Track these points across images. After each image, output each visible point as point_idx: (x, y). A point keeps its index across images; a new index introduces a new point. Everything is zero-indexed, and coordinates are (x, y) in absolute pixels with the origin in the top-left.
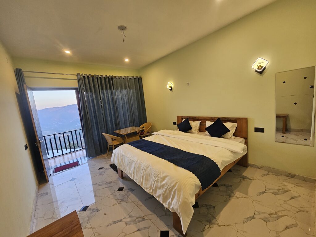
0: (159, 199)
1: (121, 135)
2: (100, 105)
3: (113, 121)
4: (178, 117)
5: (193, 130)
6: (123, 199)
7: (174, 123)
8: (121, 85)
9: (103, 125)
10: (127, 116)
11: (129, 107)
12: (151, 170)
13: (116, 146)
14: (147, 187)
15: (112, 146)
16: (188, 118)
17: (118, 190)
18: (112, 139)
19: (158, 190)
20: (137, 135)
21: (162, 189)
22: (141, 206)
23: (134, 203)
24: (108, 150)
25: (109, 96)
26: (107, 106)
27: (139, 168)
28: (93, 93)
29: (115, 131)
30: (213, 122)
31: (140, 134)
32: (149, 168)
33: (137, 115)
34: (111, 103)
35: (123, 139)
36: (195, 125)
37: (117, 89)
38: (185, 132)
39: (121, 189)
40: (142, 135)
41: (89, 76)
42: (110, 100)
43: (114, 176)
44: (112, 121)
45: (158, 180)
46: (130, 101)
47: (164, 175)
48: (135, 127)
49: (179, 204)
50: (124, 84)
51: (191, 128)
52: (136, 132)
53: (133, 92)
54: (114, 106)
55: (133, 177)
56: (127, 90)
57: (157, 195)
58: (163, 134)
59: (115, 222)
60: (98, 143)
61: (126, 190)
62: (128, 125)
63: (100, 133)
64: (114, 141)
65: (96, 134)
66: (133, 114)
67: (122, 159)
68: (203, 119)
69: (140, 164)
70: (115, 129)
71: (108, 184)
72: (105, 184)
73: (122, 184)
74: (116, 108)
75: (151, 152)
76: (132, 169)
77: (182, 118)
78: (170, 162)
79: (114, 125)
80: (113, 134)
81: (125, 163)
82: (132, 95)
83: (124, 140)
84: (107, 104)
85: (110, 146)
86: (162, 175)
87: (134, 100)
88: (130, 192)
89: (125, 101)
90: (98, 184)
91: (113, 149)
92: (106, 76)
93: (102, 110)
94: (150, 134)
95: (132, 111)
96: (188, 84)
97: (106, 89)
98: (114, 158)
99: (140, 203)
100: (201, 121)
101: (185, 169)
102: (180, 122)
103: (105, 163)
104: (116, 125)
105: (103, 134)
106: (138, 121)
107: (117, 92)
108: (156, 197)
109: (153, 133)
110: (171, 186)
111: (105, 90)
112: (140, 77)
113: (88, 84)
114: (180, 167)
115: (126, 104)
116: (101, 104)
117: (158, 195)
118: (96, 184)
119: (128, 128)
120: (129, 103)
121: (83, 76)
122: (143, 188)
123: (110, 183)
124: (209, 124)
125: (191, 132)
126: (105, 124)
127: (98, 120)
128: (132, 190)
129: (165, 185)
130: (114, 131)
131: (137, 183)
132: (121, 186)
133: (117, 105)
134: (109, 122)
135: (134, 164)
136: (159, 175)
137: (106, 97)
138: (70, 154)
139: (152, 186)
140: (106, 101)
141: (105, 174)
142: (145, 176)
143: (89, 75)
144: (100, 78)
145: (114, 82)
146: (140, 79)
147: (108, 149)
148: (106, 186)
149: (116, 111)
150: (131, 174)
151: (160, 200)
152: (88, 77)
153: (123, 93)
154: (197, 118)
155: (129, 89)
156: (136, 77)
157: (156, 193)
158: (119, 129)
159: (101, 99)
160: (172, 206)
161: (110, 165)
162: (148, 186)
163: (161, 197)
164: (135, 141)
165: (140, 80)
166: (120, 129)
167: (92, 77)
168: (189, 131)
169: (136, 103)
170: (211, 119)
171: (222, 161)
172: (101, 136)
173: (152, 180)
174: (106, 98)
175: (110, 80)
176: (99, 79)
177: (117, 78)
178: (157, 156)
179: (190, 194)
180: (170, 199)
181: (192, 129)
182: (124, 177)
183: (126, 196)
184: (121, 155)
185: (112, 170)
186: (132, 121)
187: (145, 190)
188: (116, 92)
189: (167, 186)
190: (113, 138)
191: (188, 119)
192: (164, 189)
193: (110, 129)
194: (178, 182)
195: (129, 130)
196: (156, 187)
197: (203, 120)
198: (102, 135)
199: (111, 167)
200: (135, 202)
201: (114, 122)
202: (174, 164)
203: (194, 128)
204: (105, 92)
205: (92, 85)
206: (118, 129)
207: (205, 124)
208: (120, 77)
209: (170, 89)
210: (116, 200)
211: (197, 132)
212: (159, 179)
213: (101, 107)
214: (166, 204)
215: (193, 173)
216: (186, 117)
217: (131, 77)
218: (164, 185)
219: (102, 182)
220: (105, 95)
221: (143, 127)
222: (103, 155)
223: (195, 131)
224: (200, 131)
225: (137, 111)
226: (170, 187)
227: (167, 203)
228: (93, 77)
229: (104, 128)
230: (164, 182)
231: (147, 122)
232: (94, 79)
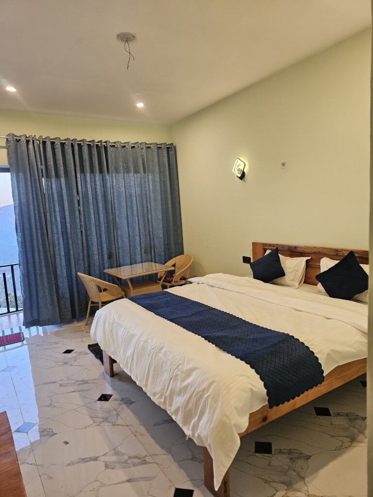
0: (176, 418)
1: (119, 279)
2: (77, 209)
3: (105, 245)
4: (254, 244)
5: (287, 278)
6: (108, 417)
7: (246, 260)
8: (126, 162)
9: (81, 255)
10: (138, 238)
11: (144, 216)
12: (165, 354)
13: (105, 303)
14: (154, 391)
15: (98, 303)
16: (277, 248)
17: (100, 399)
18: (99, 288)
19: (175, 397)
20: (158, 281)
21: (183, 396)
22: (144, 435)
23: (130, 427)
24: (88, 313)
25: (98, 187)
26: (92, 211)
27: (144, 349)
28: (63, 180)
29: (106, 271)
30: (337, 262)
31: (164, 281)
32: (163, 351)
33: (161, 235)
34: (101, 205)
35: (123, 290)
36: (293, 266)
37: (117, 172)
38: (266, 281)
39: (105, 398)
40: (169, 282)
41: (54, 142)
42: (100, 198)
43: (96, 369)
44: (102, 246)
45: (176, 376)
46: (145, 202)
47: (190, 366)
48: (153, 263)
49: (212, 426)
50: (133, 161)
51: (283, 274)
52: (156, 274)
53: (154, 181)
54: (107, 212)
55: (131, 370)
56: (139, 175)
57: (173, 408)
58: (212, 282)
59: (83, 459)
60: (67, 295)
61: (116, 400)
62: (138, 258)
63: (74, 274)
64: (103, 293)
65: (65, 274)
66: (151, 233)
67: (112, 331)
68: (315, 253)
69: (146, 341)
70: (106, 265)
71: (79, 384)
72: (74, 383)
73: (111, 389)
74: (111, 217)
75: (173, 319)
76: (129, 352)
77: (265, 247)
78: (209, 342)
79: (106, 257)
80: (103, 276)
81: (117, 339)
82: (151, 187)
83: (125, 292)
84: (91, 207)
85: (92, 303)
86: (186, 367)
87: (155, 200)
88: (124, 406)
89: (134, 202)
90: (61, 382)
91: (100, 306)
92: (93, 141)
93: (80, 220)
94: (184, 280)
95: (149, 226)
96: (283, 164)
97: (92, 171)
98: (97, 325)
99: (142, 430)
100: (309, 258)
101: (237, 357)
102: (260, 256)
103: (80, 340)
104: (110, 256)
105: (79, 274)
106: (162, 249)
107: (116, 179)
108: (170, 414)
109: (190, 280)
110: (200, 390)
111: (88, 175)
112: (172, 144)
113: (52, 159)
114: (228, 353)
115: (135, 208)
116: (79, 205)
117: (175, 408)
118: (55, 382)
119: (137, 265)
120: (143, 207)
121: (41, 142)
122: (148, 394)
123: (85, 382)
124: (326, 264)
125: (283, 283)
126: (85, 252)
127: (70, 242)
128: (128, 402)
129: (190, 387)
130: (104, 269)
131: (138, 383)
132: (108, 391)
133: (115, 210)
134: (95, 249)
135: (134, 341)
136: (179, 365)
137: (89, 190)
138: (7, 317)
139: (164, 389)
140: (91, 201)
141: (76, 364)
142: (152, 369)
143: (56, 138)
144: (78, 146)
145: (111, 155)
146: (170, 150)
147: (88, 311)
148: (76, 388)
149: (111, 226)
150: (127, 362)
151: (178, 419)
152: (53, 143)
153: (130, 183)
154: (299, 250)
155: (144, 172)
156: (161, 144)
157: (171, 405)
158: (117, 267)
159: (78, 194)
160: (198, 431)
161: (90, 346)
162: (158, 389)
163: (180, 413)
164: (145, 295)
165: (171, 153)
166: (120, 266)
167: (61, 143)
168: (279, 280)
169: (160, 207)
170: (332, 253)
171: (332, 350)
172: (74, 279)
173: (165, 376)
174: (90, 192)
175: (101, 150)
176: (76, 147)
177: (116, 148)
178: (184, 328)
179: (236, 408)
180: (196, 419)
181: (284, 274)
182: (116, 375)
183: (115, 413)
184: (111, 321)
185: (91, 356)
186: (149, 247)
187: (152, 398)
188: (114, 180)
189: (193, 389)
190: (102, 287)
191: (278, 250)
192: (187, 396)
193: (97, 263)
194: (214, 382)
195: (140, 270)
196: (171, 390)
197: (313, 255)
198: (77, 276)
199: (91, 351)
200: (132, 425)
201: (105, 249)
202: (216, 346)
203: (291, 272)
204: (88, 179)
205: (60, 162)
206: (115, 265)
207: (317, 264)
208: (125, 143)
209: (239, 176)
210: (92, 417)
211: (297, 284)
212: (179, 375)
213: (77, 213)
214: (188, 429)
215: (252, 367)
216: (273, 245)
217: (151, 144)
218: (186, 388)
219: (68, 380)
220: (89, 186)
221: (174, 265)
222: (76, 324)
223: (293, 280)
224: (306, 282)
225: (161, 226)
226: (199, 392)
227: (191, 427)
228: (63, 145)
229: (81, 262)
230: (189, 381)
231: (183, 253)
232: (66, 147)
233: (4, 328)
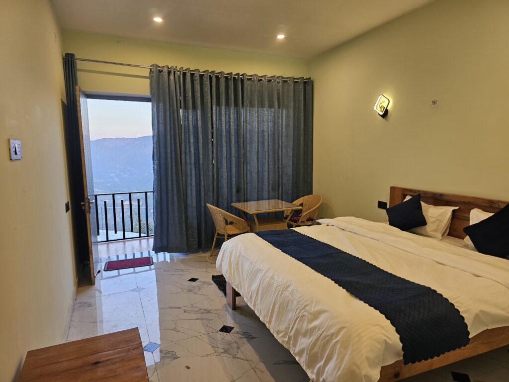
0: (299, 360)
1: (245, 214)
2: (210, 141)
3: (234, 179)
4: (393, 189)
5: (429, 228)
6: (229, 349)
7: (381, 205)
8: (261, 97)
9: (211, 187)
10: (266, 174)
11: (274, 152)
12: (292, 293)
13: (230, 236)
14: (277, 329)
15: (224, 235)
16: (419, 195)
17: (221, 330)
18: (226, 220)
19: (300, 337)
20: (284, 220)
21: (309, 338)
22: (263, 372)
23: (250, 363)
24: (213, 245)
25: (232, 120)
26: (224, 144)
27: (269, 285)
28: (199, 112)
29: (234, 204)
30: (491, 214)
31: (289, 220)
32: (290, 289)
33: (290, 173)
34: (233, 138)
35: (248, 225)
36: (437, 215)
37: (252, 106)
38: (404, 228)
39: (226, 329)
40: (296, 222)
41: (194, 74)
42: (233, 131)
43: (219, 300)
44: (231, 179)
45: (303, 316)
46: (276, 138)
47: (318, 308)
48: (280, 201)
49: (339, 373)
50: (269, 95)
51: (423, 223)
52: (283, 212)
53: (287, 117)
54: (238, 146)
55: (254, 305)
56: (273, 109)
57: (297, 349)
58: (343, 225)
60: (195, 225)
61: (237, 333)
62: (266, 194)
63: (203, 205)
64: (229, 226)
65: (195, 205)
66: (280, 170)
67: (237, 264)
68: (464, 203)
69: (272, 278)
70: (234, 199)
71: (203, 313)
72: (197, 311)
73: (232, 321)
74: (242, 151)
75: (301, 258)
76: (254, 287)
77: (405, 192)
78: (340, 285)
79: (234, 190)
80: (230, 209)
81: (242, 272)
82: (284, 123)
83: (251, 227)
84: (224, 139)
85: (219, 234)
86: (313, 309)
87: (287, 136)
88: (245, 340)
89: (266, 137)
90: (185, 308)
91: (226, 239)
92: (231, 73)
93: (213, 152)
94: (312, 221)
95: (278, 162)
96: (434, 103)
97: (227, 104)
98: (223, 257)
99: (262, 366)
100: (457, 208)
101: (370, 305)
102: (398, 202)
103: (205, 270)
104: (238, 191)
105: (208, 205)
106: (290, 188)
107: (250, 113)
108: (294, 355)
109: (319, 221)
110: (328, 334)
111: (223, 108)
112: (310, 78)
113: (190, 91)
114: (361, 299)
115: (266, 143)
116: (212, 138)
117: (299, 349)
118: (179, 308)
119: (264, 201)
120: (274, 143)
121: (182, 73)
122: (272, 331)
123: (208, 312)
124: (477, 216)
125: (423, 232)
126: (215, 184)
127: (202, 174)
128: (249, 337)
129: (317, 330)
130: (232, 202)
131: (261, 319)
132: (230, 323)
133: (246, 144)
134: (224, 182)
135: (260, 276)
136: (306, 306)
137: (224, 122)
138: (138, 241)
139: (289, 328)
140: (224, 134)
141: (200, 292)
142: (277, 306)
143: (195, 70)
144: (216, 78)
145: (247, 89)
146: (306, 87)
147: (214, 242)
148: (198, 316)
149: (242, 160)
150: (251, 297)
151: (302, 361)
152: (192, 75)
153: (263, 117)
154: (445, 198)
155: (279, 107)
156: (298, 79)
157: (295, 346)
158: (244, 201)
159: (212, 127)
160: (324, 377)
161: (214, 278)
162: (282, 327)
163: (305, 355)
164: (272, 231)
165: (308, 88)
166: (247, 201)
167: (200, 75)
168: (419, 229)
169: (291, 144)
170: (485, 205)
172: (203, 209)
173: (291, 315)
174: (224, 125)
175: (237, 82)
176: (214, 79)
177: (252, 81)
178: (313, 268)
179: (367, 358)
180: (322, 363)
181: (426, 224)
182: (239, 308)
183: (236, 345)
184: (238, 254)
185: (214, 287)
186: (277, 185)
187: (275, 335)
188: (248, 114)
189: (320, 332)
190: (229, 220)
191: (419, 197)
192: (313, 338)
193: (225, 197)
194: (344, 328)
195: (266, 206)
196: (297, 330)
197: (463, 205)
198: (206, 207)
199: (215, 282)
200: (251, 361)
201: (234, 183)
202: (347, 290)
203: (434, 222)
204: (223, 112)
205: (198, 94)
206: (243, 200)
207: (466, 215)
208: (262, 77)
209: (381, 114)
210: (213, 347)
211: (439, 235)
212: (306, 316)
213: (210, 145)
214: (312, 372)
215: (387, 318)
216: (414, 191)
217: (287, 78)
218: (314, 328)
219: (192, 307)
220: (223, 118)
221: (301, 205)
222: (202, 255)
223: (435, 231)
224: (449, 235)
225: (291, 163)
226: (327, 336)
227: (315, 371)
228: (201, 76)
229: (211, 194)
230: (316, 323)
231: (311, 193)
232: (205, 79)
233: (135, 251)
